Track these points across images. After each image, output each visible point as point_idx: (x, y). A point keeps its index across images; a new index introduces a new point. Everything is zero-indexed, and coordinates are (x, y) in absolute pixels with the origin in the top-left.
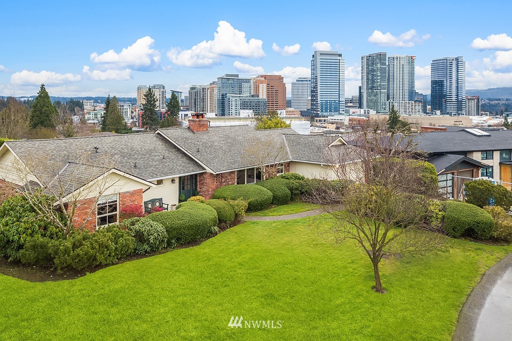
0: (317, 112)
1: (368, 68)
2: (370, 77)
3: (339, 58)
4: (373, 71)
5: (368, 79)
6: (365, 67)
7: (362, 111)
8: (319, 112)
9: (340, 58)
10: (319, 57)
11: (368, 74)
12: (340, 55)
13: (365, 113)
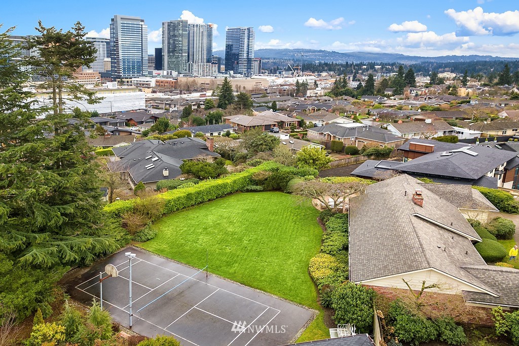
0: (119, 74)
1: (169, 33)
2: (171, 42)
3: (141, 23)
4: (175, 36)
5: (169, 43)
6: (166, 32)
7: (165, 73)
8: (121, 74)
9: (143, 23)
10: (119, 22)
11: (169, 39)
12: (142, 21)
13: (168, 74)
